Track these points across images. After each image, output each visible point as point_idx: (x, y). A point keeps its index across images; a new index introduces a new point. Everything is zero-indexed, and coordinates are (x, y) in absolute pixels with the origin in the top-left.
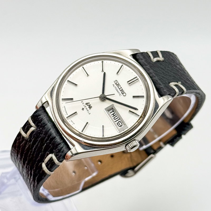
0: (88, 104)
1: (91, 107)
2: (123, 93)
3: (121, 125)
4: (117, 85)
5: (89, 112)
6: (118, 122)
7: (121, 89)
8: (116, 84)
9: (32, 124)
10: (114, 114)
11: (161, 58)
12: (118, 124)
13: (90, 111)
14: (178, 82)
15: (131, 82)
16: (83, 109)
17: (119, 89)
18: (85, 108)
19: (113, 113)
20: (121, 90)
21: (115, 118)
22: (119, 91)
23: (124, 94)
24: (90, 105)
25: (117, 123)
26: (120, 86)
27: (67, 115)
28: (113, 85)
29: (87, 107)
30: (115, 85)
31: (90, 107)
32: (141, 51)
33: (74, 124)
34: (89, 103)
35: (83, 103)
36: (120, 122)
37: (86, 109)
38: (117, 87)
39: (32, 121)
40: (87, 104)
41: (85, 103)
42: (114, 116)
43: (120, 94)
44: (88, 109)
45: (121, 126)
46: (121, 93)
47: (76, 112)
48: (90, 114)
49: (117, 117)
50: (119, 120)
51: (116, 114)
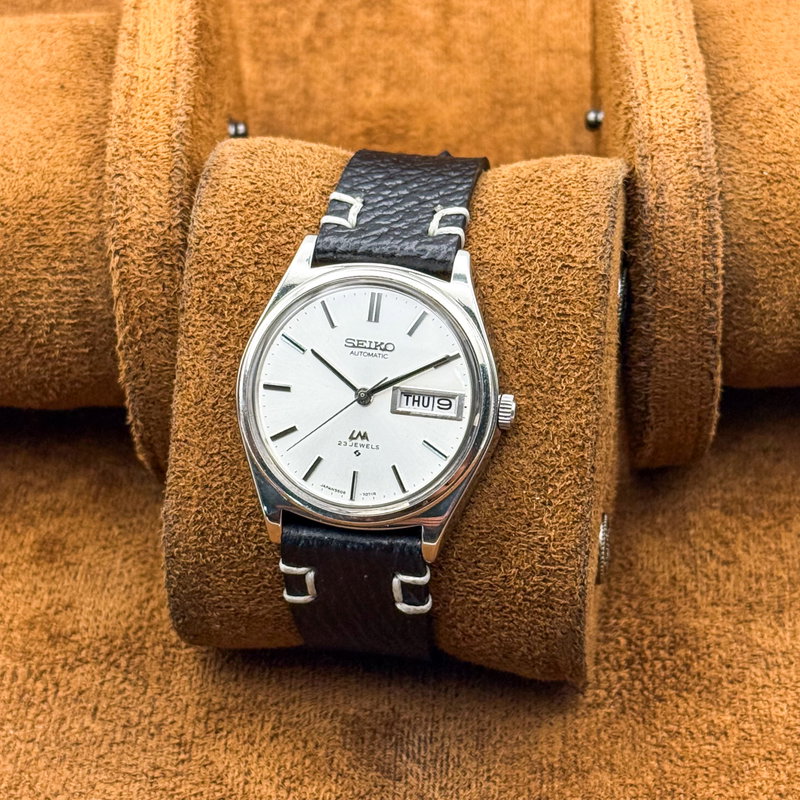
0: (355, 436)
1: (365, 433)
2: (385, 349)
3: (448, 403)
4: (358, 347)
5: (374, 447)
6: (436, 404)
7: (373, 346)
8: (354, 346)
10: (416, 398)
13: (372, 441)
15: (374, 316)
16: (357, 453)
17: (370, 348)
18: (358, 448)
19: (411, 399)
20: (375, 349)
21: (426, 404)
22: (374, 352)
23: (390, 347)
24: (360, 434)
25: (439, 407)
26: (366, 341)
27: (345, 493)
28: (352, 353)
29: (359, 440)
30: (356, 350)
31: (364, 437)
33: (374, 493)
34: (354, 431)
35: (343, 443)
36: (441, 402)
37: (362, 446)
38: (363, 350)
39: (295, 569)
40: (351, 438)
41: (348, 440)
42: (418, 401)
43: (383, 356)
44: (365, 442)
45: (450, 404)
46: (381, 352)
47: (354, 472)
48: (377, 447)
49: (426, 399)
50: (436, 399)
51: (419, 395)
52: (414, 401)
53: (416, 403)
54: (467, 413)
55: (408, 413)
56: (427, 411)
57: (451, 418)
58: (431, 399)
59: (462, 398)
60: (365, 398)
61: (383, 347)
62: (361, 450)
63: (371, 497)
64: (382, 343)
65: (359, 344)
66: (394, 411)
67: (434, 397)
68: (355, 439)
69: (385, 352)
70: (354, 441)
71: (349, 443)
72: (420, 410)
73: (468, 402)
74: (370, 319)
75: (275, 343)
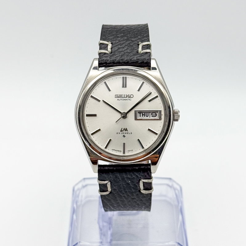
0: (122, 130)
1: (126, 129)
2: (130, 97)
3: (155, 114)
4: (120, 97)
7: (125, 96)
9: (106, 182)
10: (143, 114)
11: (109, 44)
13: (129, 131)
14: (140, 44)
15: (124, 85)
16: (124, 136)
17: (124, 97)
18: (124, 134)
19: (141, 114)
20: (126, 97)
21: (147, 116)
22: (126, 98)
23: (132, 96)
24: (124, 129)
25: (152, 116)
26: (122, 95)
27: (121, 151)
28: (118, 100)
29: (124, 132)
30: (119, 98)
31: (126, 130)
33: (132, 150)
34: (122, 128)
35: (118, 133)
36: (152, 114)
37: (126, 133)
38: (122, 98)
40: (121, 131)
41: (120, 132)
43: (130, 100)
44: (126, 132)
45: (156, 115)
46: (129, 98)
47: (124, 143)
48: (131, 133)
49: (147, 114)
50: (151, 113)
51: (144, 112)
52: (143, 115)
53: (143, 116)
54: (163, 117)
55: (141, 120)
56: (148, 118)
57: (157, 120)
58: (149, 113)
59: (160, 111)
60: (124, 116)
61: (129, 96)
62: (125, 135)
64: (129, 95)
65: (120, 96)
66: (136, 119)
67: (150, 112)
68: (123, 131)
69: (130, 98)
70: (122, 132)
71: (121, 133)
72: (146, 118)
73: (163, 113)
74: (123, 87)
75: (89, 99)
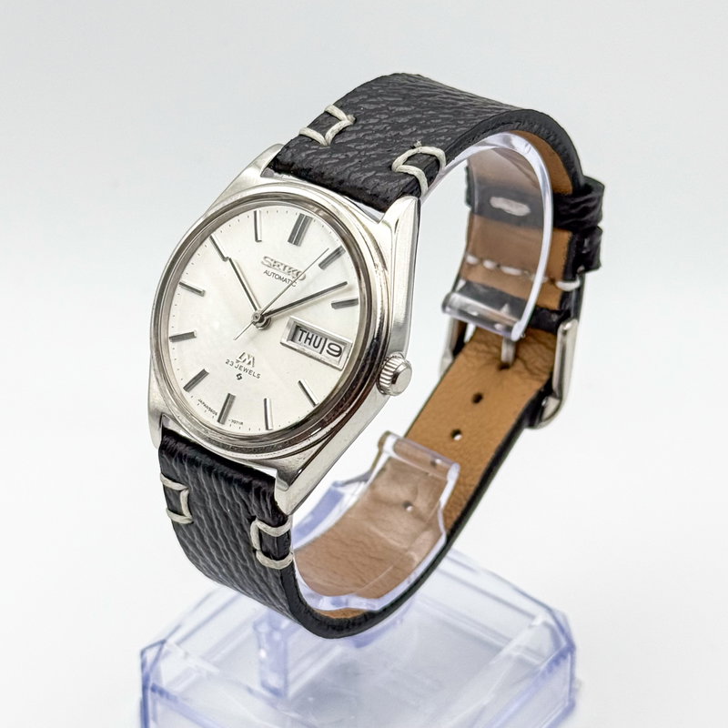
0: (243, 358)
3: (338, 349)
4: (273, 267)
5: (256, 375)
6: (326, 348)
7: (287, 270)
8: (270, 266)
9: (176, 486)
10: (310, 336)
11: (345, 120)
12: (331, 351)
13: (256, 368)
14: (414, 148)
15: (296, 237)
17: (283, 271)
19: (305, 335)
20: (288, 274)
21: (316, 345)
22: (285, 275)
23: (301, 276)
24: (248, 357)
25: (328, 351)
26: (281, 264)
27: (216, 414)
28: (266, 272)
29: (245, 364)
30: (271, 270)
31: (251, 362)
32: (285, 144)
33: (242, 423)
34: (244, 354)
36: (331, 346)
38: (277, 272)
39: (170, 482)
40: (239, 360)
42: (311, 340)
43: (291, 282)
45: (340, 352)
46: (291, 278)
47: (229, 395)
49: (318, 339)
50: (328, 342)
51: (313, 333)
52: (307, 338)
53: (308, 341)
55: (298, 350)
56: (315, 353)
58: (323, 340)
60: (265, 320)
62: (244, 375)
63: (238, 425)
64: (295, 270)
65: (275, 264)
67: (326, 339)
68: (242, 362)
69: (294, 279)
70: (239, 364)
74: (290, 241)
75: (204, 244)
